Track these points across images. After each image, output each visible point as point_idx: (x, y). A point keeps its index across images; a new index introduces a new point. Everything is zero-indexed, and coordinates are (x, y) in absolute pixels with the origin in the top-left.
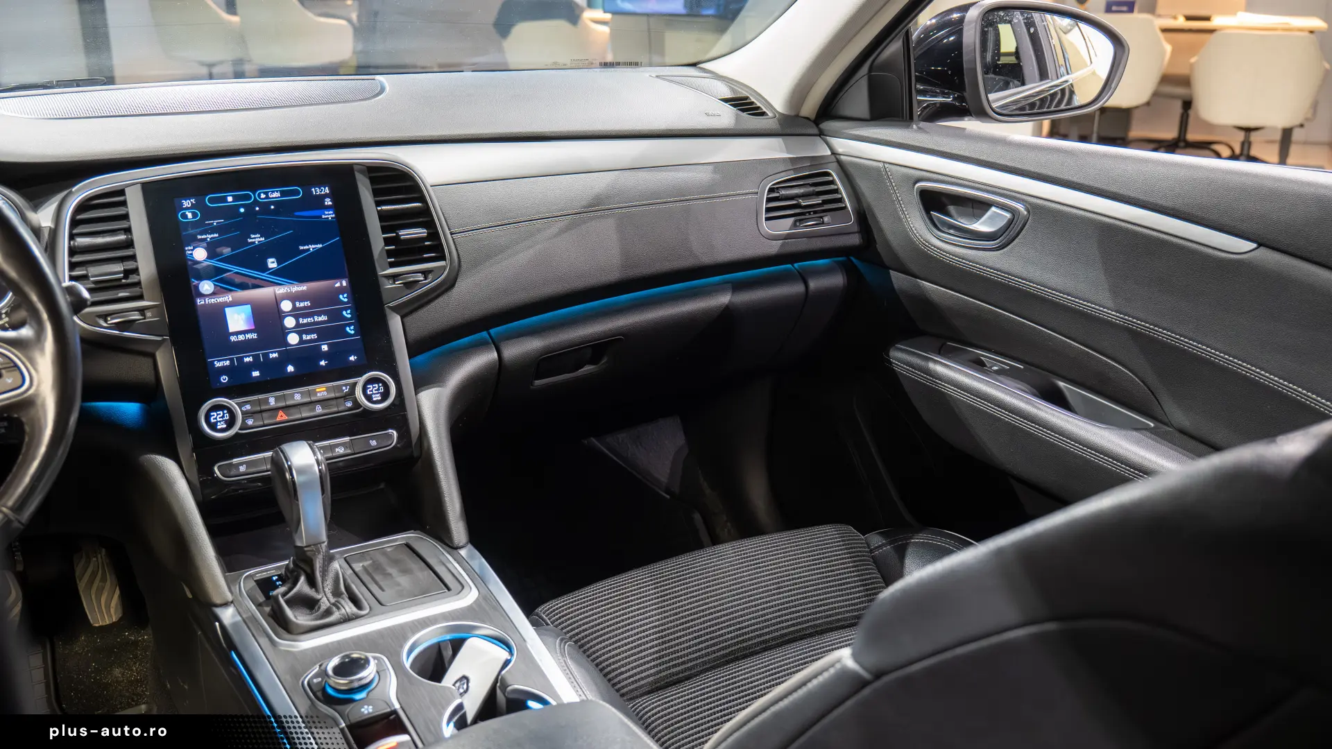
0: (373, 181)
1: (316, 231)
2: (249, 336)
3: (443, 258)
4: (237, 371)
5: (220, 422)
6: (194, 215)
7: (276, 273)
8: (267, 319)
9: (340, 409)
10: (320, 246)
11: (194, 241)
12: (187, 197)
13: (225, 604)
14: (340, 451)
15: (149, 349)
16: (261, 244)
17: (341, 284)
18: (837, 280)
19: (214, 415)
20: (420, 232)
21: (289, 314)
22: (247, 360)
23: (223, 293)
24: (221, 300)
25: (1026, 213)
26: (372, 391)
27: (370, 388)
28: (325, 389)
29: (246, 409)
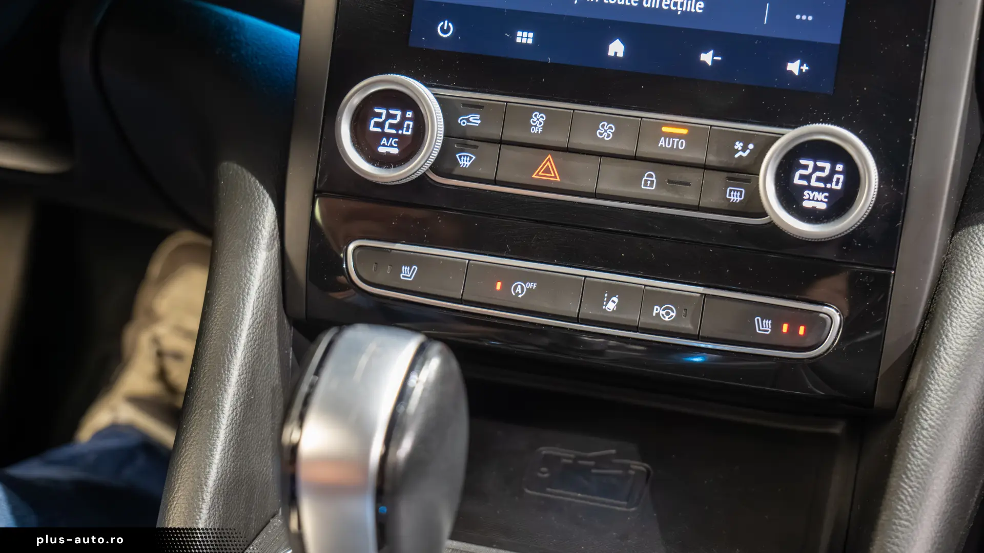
4: (483, 18)
5: (388, 136)
9: (705, 202)
14: (665, 314)
19: (379, 115)
26: (807, 178)
27: (806, 167)
28: (684, 131)
29: (464, 123)
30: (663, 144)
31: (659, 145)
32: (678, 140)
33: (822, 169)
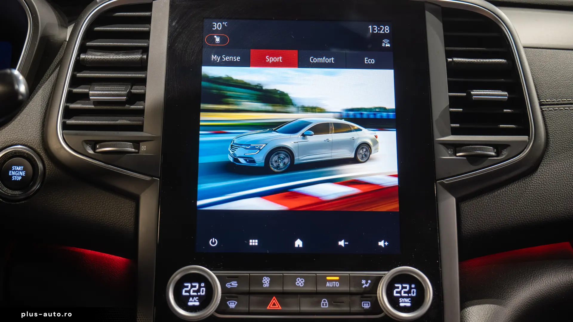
5: (193, 296)
6: (223, 40)
9: (353, 309)
12: (220, 19)
19: (187, 287)
20: (500, 95)
26: (400, 292)
27: (398, 288)
28: (337, 278)
29: (229, 286)
30: (328, 285)
31: (327, 286)
32: (335, 282)
33: (406, 288)
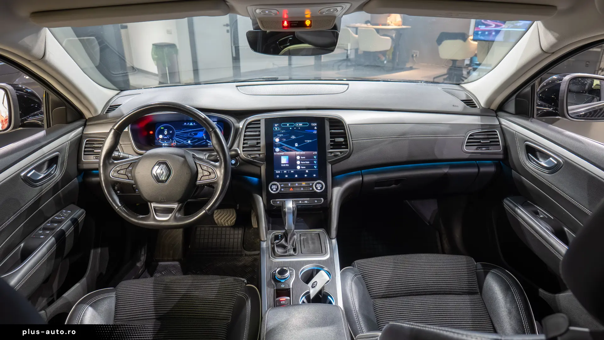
0: (330, 122)
1: (310, 136)
2: (286, 165)
3: (348, 149)
4: (282, 175)
5: (274, 188)
6: (278, 129)
7: (297, 148)
8: (292, 161)
9: (308, 190)
10: (311, 141)
11: (276, 136)
12: (276, 123)
13: (264, 241)
14: (306, 202)
15: (259, 165)
16: (295, 139)
17: (315, 153)
18: (492, 169)
19: (273, 186)
20: (342, 140)
21: (299, 160)
22: (285, 172)
23: (281, 152)
24: (281, 154)
25: (563, 163)
29: (282, 186)
32: (304, 184)
33: (319, 185)
